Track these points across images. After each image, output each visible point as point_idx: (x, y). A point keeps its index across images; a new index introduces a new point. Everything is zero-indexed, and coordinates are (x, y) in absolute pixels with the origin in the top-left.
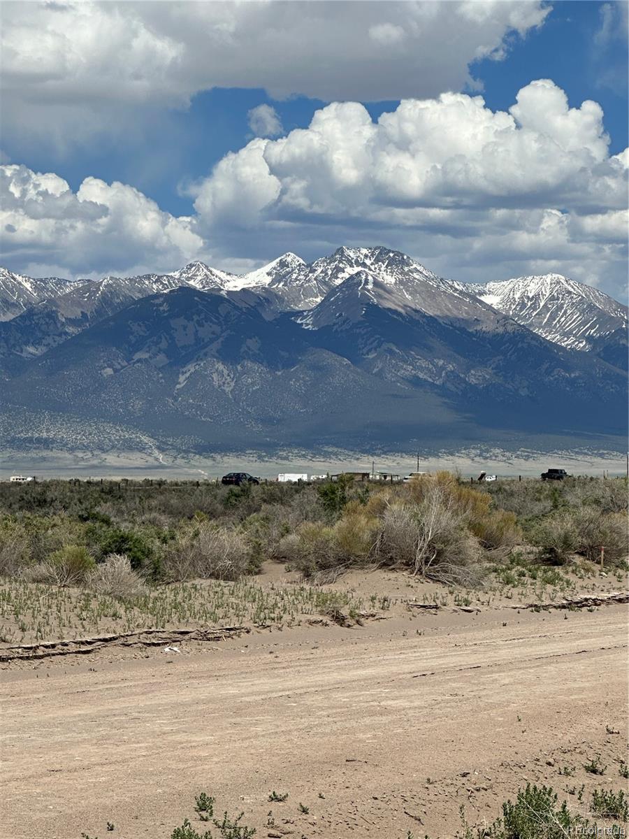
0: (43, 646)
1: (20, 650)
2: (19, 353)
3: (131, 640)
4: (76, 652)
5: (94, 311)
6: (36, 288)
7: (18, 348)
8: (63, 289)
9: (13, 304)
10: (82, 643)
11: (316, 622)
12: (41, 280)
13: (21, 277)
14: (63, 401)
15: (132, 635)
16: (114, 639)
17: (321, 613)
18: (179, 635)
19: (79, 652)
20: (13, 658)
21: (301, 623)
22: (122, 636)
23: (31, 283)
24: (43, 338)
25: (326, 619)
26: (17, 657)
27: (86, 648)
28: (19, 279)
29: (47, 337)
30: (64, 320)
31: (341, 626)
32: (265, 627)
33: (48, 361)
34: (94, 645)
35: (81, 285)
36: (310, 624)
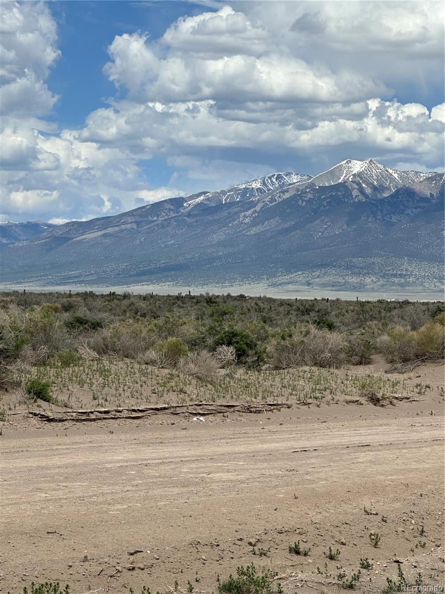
0: (98, 411)
1: (74, 414)
2: (388, 219)
3: (179, 410)
4: (126, 418)
5: (438, 192)
6: (401, 177)
7: (388, 216)
8: (418, 178)
9: (386, 187)
10: (134, 410)
11: (353, 402)
12: (404, 172)
13: (391, 170)
14: (417, 251)
15: (182, 406)
16: (165, 409)
17: (361, 395)
18: (225, 408)
19: (129, 418)
20: (66, 420)
21: (338, 402)
22: (173, 407)
23: (398, 174)
24: (405, 210)
25: (363, 400)
26: (70, 419)
27: (137, 415)
28: (391, 171)
29: (407, 209)
30: (419, 198)
31: (375, 405)
32: (305, 404)
33: (408, 224)
34: (146, 412)
35: (430, 176)
36: (346, 402)
